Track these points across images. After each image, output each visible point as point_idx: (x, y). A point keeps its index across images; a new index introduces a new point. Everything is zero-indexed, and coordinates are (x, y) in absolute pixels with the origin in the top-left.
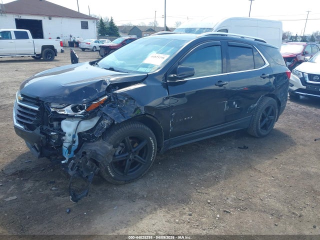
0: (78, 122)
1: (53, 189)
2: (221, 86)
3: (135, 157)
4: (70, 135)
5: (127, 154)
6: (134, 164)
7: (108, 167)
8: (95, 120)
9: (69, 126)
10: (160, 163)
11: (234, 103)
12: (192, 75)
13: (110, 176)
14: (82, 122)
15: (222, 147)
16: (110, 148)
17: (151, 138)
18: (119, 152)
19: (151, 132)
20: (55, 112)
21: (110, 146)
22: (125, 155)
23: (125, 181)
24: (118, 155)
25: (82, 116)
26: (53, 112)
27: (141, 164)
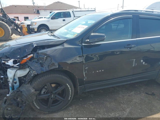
0: (16, 70)
1: (9, 109)
2: (130, 48)
3: (56, 97)
4: (11, 79)
5: (49, 94)
6: (55, 101)
7: (34, 102)
8: (28, 70)
9: (10, 73)
10: (81, 100)
11: (142, 61)
12: (103, 40)
13: (37, 108)
14: (18, 71)
15: (132, 91)
16: (33, 91)
17: (68, 84)
18: (44, 93)
19: (68, 80)
20: (4, 63)
21: (33, 89)
22: (48, 95)
23: (49, 112)
24: (43, 95)
25: (18, 67)
26: (3, 63)
27: (61, 102)
